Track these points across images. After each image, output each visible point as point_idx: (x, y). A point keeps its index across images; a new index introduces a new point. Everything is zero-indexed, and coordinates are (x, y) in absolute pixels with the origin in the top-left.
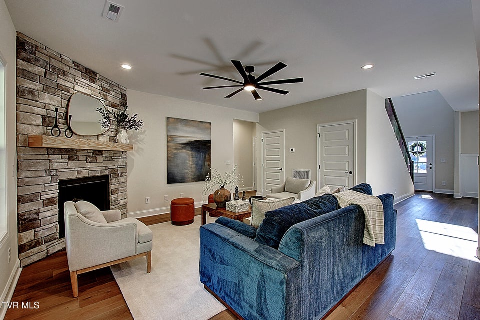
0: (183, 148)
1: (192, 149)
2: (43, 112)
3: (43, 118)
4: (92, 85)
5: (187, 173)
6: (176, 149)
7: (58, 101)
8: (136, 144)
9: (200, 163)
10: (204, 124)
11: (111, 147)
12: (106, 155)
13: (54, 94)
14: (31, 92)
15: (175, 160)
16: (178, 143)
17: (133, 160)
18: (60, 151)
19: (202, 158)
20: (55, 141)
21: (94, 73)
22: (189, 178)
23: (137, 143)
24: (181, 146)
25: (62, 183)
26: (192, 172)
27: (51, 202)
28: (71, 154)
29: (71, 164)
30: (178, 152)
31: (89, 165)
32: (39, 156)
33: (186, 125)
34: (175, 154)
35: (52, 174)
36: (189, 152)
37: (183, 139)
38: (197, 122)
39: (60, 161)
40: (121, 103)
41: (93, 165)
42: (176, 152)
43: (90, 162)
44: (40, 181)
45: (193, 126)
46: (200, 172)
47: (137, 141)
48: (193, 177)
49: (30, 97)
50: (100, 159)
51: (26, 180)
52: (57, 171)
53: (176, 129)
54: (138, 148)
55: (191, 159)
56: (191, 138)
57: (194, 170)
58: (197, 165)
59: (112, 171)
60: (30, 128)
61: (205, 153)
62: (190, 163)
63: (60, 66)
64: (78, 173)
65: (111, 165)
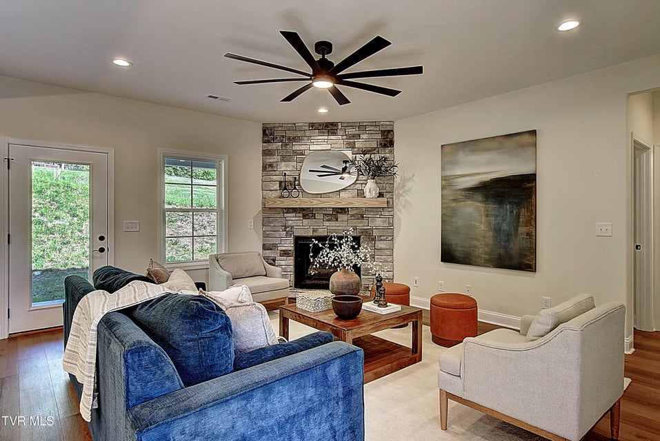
0: (468, 198)
1: (487, 198)
2: (281, 178)
3: (281, 183)
4: (333, 137)
5: (475, 247)
6: (455, 200)
7: (293, 166)
8: (403, 196)
9: (505, 227)
10: (517, 138)
11: (344, 203)
12: (355, 212)
13: (289, 161)
14: (271, 165)
15: (454, 220)
16: (458, 187)
17: (400, 219)
18: (294, 210)
19: (511, 216)
20: (275, 202)
21: (332, 124)
22: (479, 257)
23: (404, 194)
24: (463, 193)
25: (297, 239)
26: (487, 245)
27: (286, 254)
28: (306, 212)
29: (306, 222)
30: (459, 204)
31: (327, 224)
32: (276, 215)
33: (473, 151)
34: (453, 210)
35: (288, 229)
36: (480, 204)
37: (467, 178)
38: (498, 139)
39: (294, 219)
40: (381, 144)
41: (333, 223)
42: (454, 205)
43: (328, 221)
44: (277, 234)
45: (488, 150)
46: (505, 248)
47: (405, 192)
48: (487, 257)
49: (270, 169)
50: (341, 217)
51: (267, 233)
52: (292, 227)
53: (454, 163)
54: (406, 201)
55: (484, 219)
56: (484, 176)
57: (491, 242)
58: (497, 231)
59: (362, 233)
60: (270, 193)
61: (519, 205)
62: (483, 227)
63: (295, 134)
64: (314, 231)
65: (361, 225)
